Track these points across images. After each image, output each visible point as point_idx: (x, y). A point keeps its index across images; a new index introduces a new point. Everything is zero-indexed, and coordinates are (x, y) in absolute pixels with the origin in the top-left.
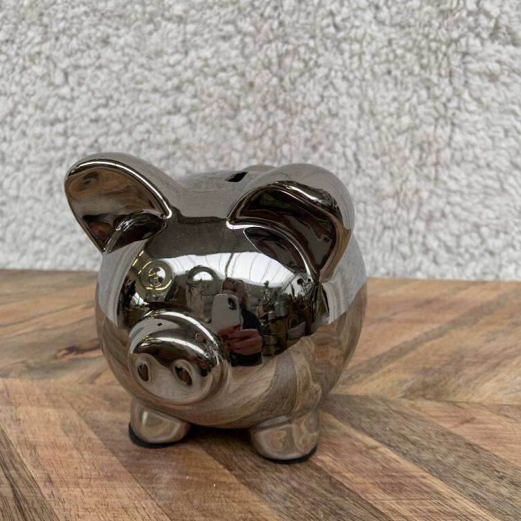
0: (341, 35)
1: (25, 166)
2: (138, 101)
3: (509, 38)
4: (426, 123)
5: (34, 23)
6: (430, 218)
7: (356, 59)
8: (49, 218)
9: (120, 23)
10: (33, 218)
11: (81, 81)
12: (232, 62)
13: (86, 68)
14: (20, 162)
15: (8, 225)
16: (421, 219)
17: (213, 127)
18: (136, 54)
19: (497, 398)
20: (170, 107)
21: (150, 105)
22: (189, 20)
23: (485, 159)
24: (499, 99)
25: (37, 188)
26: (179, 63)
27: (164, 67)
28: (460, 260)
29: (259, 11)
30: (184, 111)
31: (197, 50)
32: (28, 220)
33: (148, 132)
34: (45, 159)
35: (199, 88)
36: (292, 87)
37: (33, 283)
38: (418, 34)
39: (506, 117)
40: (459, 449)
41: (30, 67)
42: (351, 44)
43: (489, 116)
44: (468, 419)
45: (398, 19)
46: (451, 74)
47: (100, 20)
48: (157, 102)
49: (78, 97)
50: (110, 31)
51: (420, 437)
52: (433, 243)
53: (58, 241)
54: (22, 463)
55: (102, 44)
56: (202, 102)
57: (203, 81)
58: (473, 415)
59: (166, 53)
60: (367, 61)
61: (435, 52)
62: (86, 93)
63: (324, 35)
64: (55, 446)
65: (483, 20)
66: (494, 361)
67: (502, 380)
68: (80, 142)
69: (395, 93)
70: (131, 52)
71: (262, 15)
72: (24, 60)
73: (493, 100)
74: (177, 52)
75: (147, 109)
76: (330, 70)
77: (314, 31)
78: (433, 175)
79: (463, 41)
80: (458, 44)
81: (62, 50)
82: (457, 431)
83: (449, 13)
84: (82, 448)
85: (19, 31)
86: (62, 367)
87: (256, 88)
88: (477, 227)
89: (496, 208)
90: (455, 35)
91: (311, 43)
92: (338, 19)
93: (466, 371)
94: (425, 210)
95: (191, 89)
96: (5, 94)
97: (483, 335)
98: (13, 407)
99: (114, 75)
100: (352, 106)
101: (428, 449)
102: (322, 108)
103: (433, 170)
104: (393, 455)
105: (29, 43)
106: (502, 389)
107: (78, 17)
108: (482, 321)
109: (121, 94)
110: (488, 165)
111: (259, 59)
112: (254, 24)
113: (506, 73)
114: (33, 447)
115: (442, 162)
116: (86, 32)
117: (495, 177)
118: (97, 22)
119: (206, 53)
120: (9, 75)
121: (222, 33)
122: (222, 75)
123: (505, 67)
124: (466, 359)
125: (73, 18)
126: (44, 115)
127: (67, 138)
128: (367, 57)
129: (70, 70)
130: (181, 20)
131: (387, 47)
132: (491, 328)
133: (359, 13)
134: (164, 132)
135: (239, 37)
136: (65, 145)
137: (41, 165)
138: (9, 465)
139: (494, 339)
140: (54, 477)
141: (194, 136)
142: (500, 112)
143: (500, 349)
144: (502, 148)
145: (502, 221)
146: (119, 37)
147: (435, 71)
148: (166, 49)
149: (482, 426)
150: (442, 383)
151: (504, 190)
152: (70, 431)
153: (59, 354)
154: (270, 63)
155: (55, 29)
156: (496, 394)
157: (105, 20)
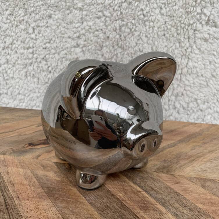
0: (146, 18)
1: (16, 65)
2: (62, 41)
3: (214, 24)
4: (178, 57)
5: (21, 8)
6: (177, 95)
7: (151, 28)
8: (25, 86)
9: (56, 10)
10: (19, 86)
11: (40, 32)
12: (101, 28)
13: (42, 27)
14: (14, 63)
15: (9, 88)
16: (174, 95)
17: (92, 54)
18: (62, 22)
19: (191, 174)
20: (75, 44)
21: (67, 43)
22: (84, 10)
23: (201, 73)
24: (208, 49)
25: (21, 74)
26: (79, 27)
27: (73, 28)
28: (188, 112)
29: (112, 8)
30: (81, 46)
31: (87, 22)
32: (17, 87)
33: (66, 54)
34: (24, 63)
35: (87, 38)
36: (125, 39)
37: (17, 114)
38: (177, 20)
39: (210, 56)
40: (171, 194)
41: (19, 26)
42: (149, 23)
43: (204, 56)
44: (178, 182)
45: (169, 13)
46: (189, 38)
47: (48, 8)
48: (70, 42)
49: (38, 39)
50: (52, 12)
51: (158, 188)
52: (178, 106)
53: (29, 96)
54: (8, 190)
55: (48, 17)
56: (88, 43)
57: (89, 35)
58: (180, 181)
59: (74, 23)
60: (155, 30)
61: (183, 28)
62: (42, 37)
63: (138, 18)
64: (21, 184)
65: (203, 17)
66: (193, 158)
67: (194, 166)
68: (38, 57)
69: (166, 44)
70: (60, 21)
71: (114, 9)
72: (17, 22)
73: (205, 49)
74: (79, 22)
75: (65, 45)
76: (141, 32)
77: (135, 16)
78: (179, 78)
79: (194, 25)
80: (193, 26)
81: (32, 19)
82: (172, 187)
83: (190, 13)
84: (31, 185)
85: (15, 11)
86: (26, 152)
87: (110, 39)
88: (196, 100)
89: (204, 92)
90: (191, 22)
91: (133, 22)
92: (145, 12)
93: (181, 162)
94: (175, 92)
95: (84, 37)
96: (9, 36)
97: (191, 147)
98: (7, 167)
99: (53, 30)
100: (149, 48)
101: (160, 193)
102: (137, 48)
103: (179, 76)
104: (147, 195)
105: (19, 16)
106: (193, 170)
107: (39, 6)
108: (191, 141)
109: (56, 38)
110: (202, 75)
111: (112, 27)
112: (110, 13)
113: (211, 38)
114: (13, 184)
115: (183, 73)
116: (42, 12)
117: (205, 80)
118: (47, 8)
119: (91, 23)
120: (11, 28)
121: (97, 16)
122: (96, 33)
123: (211, 36)
124: (182, 157)
125: (37, 6)
126: (25, 45)
127: (34, 55)
128: (156, 28)
129: (36, 27)
130: (81, 9)
131: (164, 24)
132: (194, 144)
133: (153, 10)
134: (72, 54)
135: (104, 18)
136: (33, 57)
137: (23, 65)
138: (4, 191)
139: (194, 149)
140: (20, 196)
141: (84, 56)
142: (208, 54)
143: (196, 153)
144: (208, 69)
145: (207, 98)
146: (55, 15)
147: (183, 36)
148: (74, 21)
149: (182, 185)
150: (171, 167)
151: (208, 85)
152: (27, 178)
153: (25, 146)
154: (116, 29)
155: (30, 11)
156: (190, 172)
157: (50, 8)
